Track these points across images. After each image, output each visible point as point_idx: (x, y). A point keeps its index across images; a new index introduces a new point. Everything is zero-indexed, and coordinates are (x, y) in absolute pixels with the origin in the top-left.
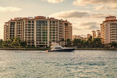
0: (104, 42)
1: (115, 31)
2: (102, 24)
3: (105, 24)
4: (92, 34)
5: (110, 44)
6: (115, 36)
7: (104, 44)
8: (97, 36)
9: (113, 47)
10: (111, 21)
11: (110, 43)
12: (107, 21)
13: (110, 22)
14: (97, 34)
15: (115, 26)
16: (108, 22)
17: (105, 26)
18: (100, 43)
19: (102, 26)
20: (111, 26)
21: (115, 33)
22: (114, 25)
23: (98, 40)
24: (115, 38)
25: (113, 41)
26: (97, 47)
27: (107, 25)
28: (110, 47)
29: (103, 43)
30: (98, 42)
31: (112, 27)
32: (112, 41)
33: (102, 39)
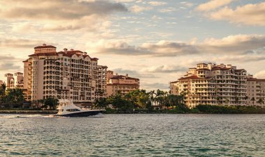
0: (30, 97)
1: (53, 75)
2: (27, 61)
3: (32, 61)
4: (5, 80)
5: (42, 101)
6: (52, 85)
7: (30, 102)
8: (16, 84)
9: (48, 108)
10: (47, 54)
11: (42, 99)
12: (38, 55)
13: (44, 57)
14: (16, 81)
15: (53, 65)
16: (40, 57)
17: (33, 65)
18: (22, 99)
19: (28, 64)
20: (46, 65)
21: (53, 80)
22: (51, 62)
23: (18, 92)
24: (52, 90)
25: (49, 95)
26: (16, 107)
27: (36, 63)
28: (43, 107)
29: (28, 100)
30: (18, 96)
31: (48, 67)
32: (46, 95)
33: (26, 90)
